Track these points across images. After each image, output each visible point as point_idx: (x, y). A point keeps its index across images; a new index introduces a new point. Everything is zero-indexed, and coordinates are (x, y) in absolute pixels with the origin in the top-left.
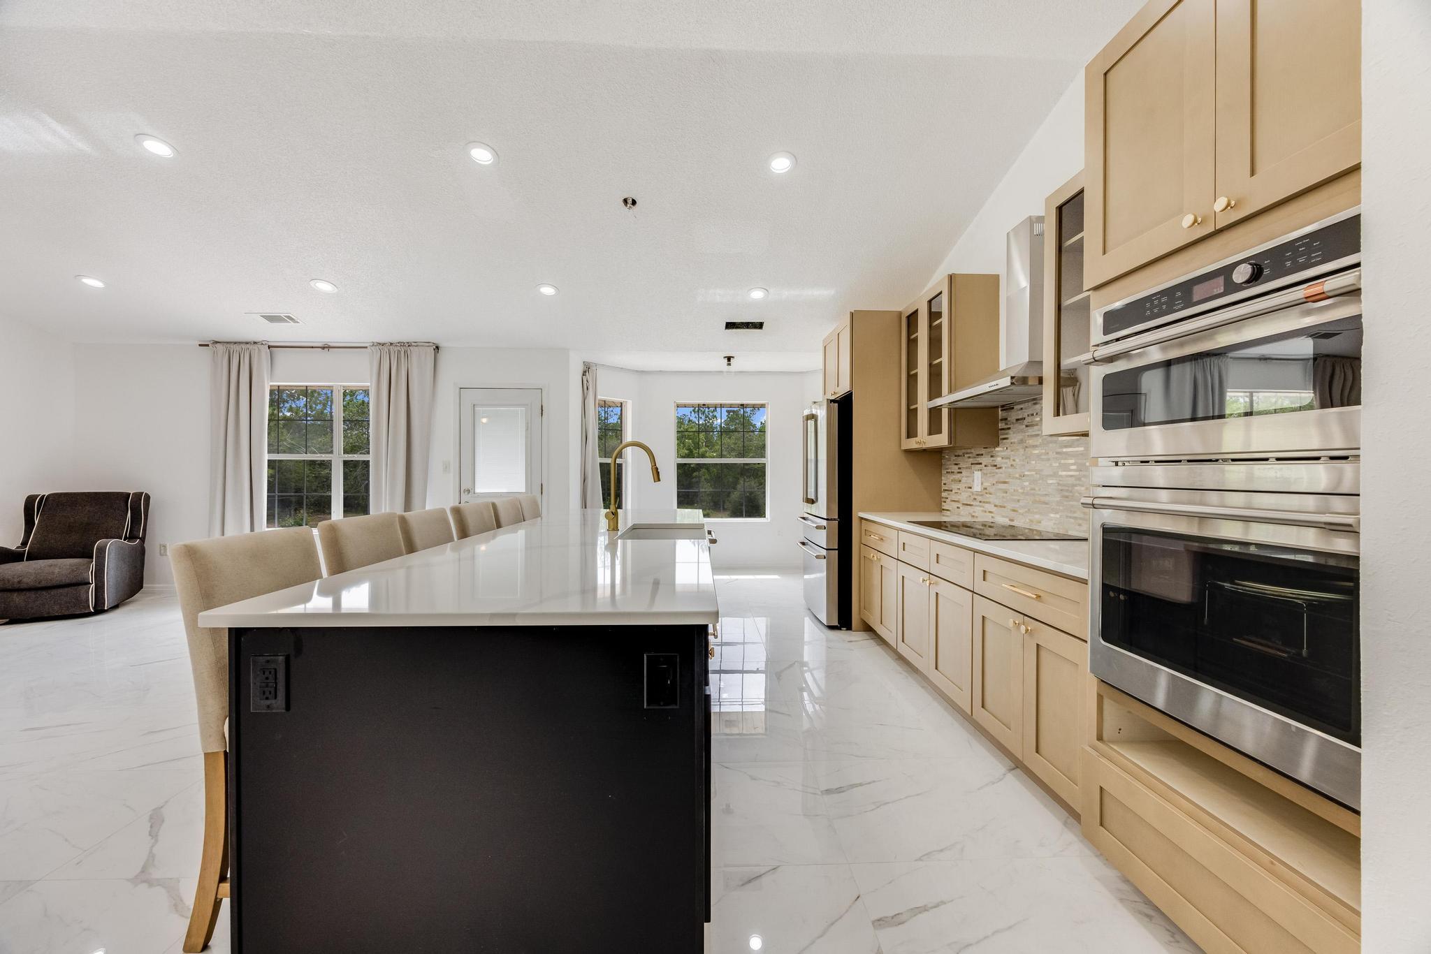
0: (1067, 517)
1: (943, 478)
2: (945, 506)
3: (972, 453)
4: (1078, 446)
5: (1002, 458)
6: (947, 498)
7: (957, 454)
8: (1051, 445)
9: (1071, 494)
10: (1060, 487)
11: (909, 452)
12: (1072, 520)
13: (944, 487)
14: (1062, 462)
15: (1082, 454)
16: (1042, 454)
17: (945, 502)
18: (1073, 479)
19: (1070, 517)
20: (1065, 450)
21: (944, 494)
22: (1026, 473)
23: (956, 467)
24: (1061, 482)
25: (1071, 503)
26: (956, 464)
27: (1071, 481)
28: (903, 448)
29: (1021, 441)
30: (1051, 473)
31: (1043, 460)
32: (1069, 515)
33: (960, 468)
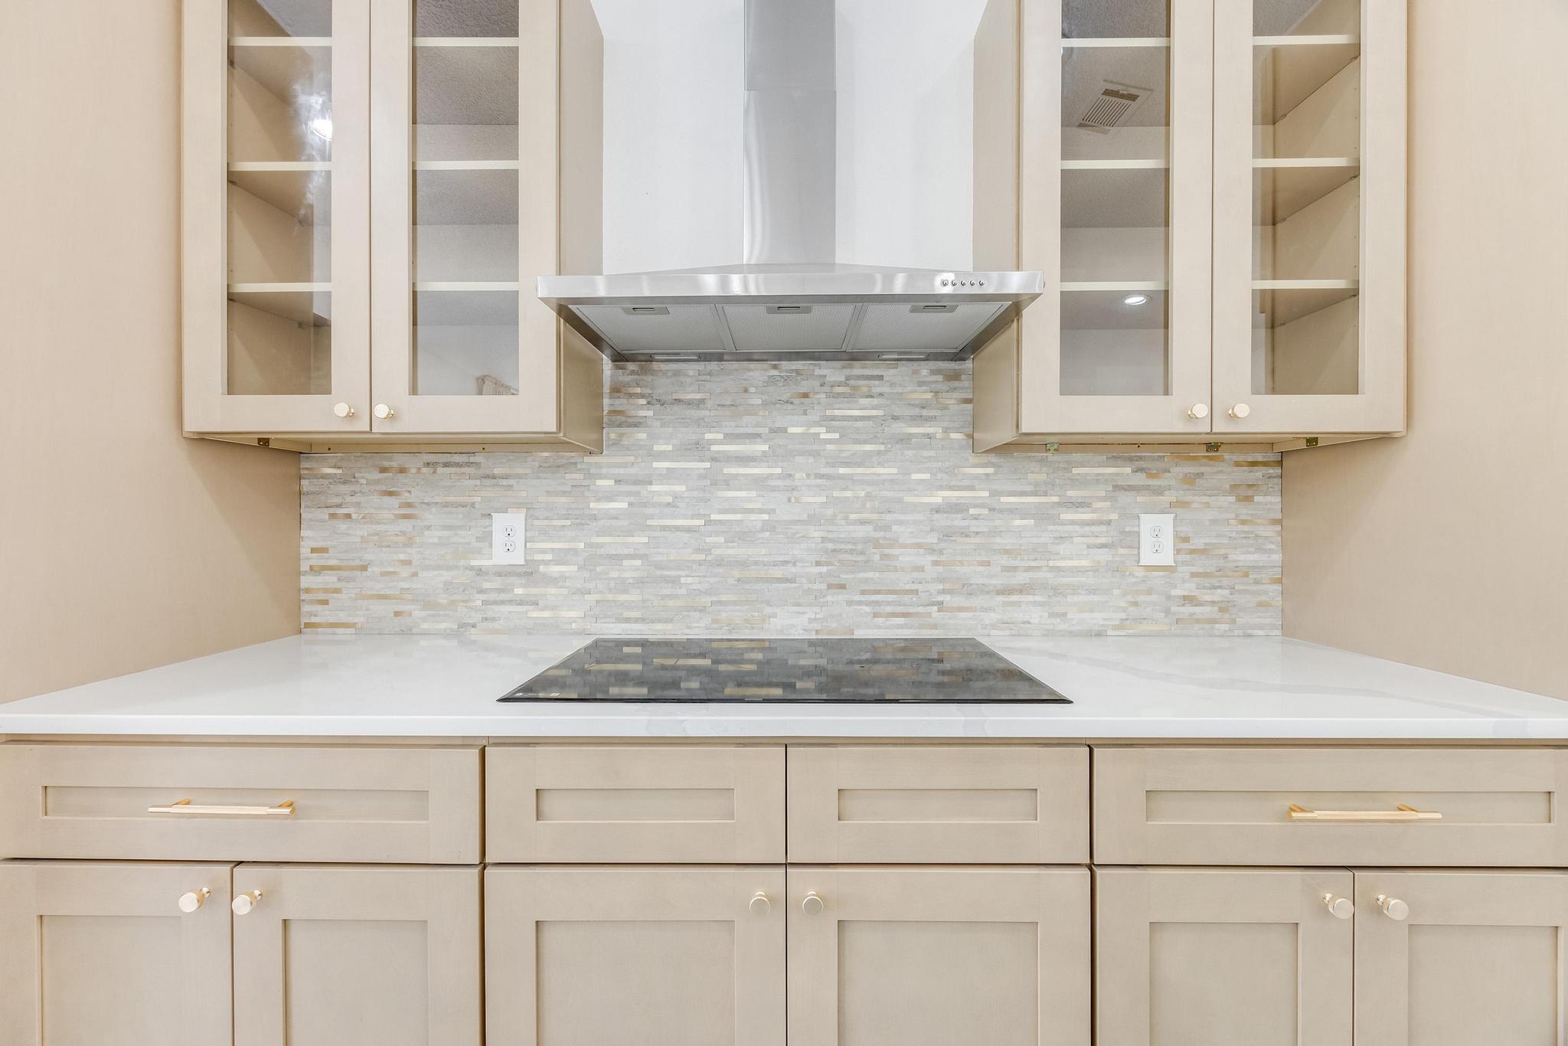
0: (850, 603)
1: (303, 533)
2: (324, 615)
3: (477, 465)
4: (881, 464)
5: (618, 482)
6: (337, 591)
7: (386, 464)
8: (799, 459)
9: (860, 558)
10: (830, 546)
11: (206, 441)
12: (868, 609)
13: (306, 562)
14: (835, 494)
15: (892, 480)
16: (770, 476)
17: (325, 602)
18: (870, 528)
19: (860, 603)
20: (842, 471)
21: (306, 581)
22: (713, 517)
23: (393, 502)
24: (830, 536)
25: (860, 575)
26: (391, 494)
27: (861, 531)
28: (192, 425)
29: (697, 449)
30: (805, 517)
31: (773, 489)
32: (858, 598)
33: (409, 505)
